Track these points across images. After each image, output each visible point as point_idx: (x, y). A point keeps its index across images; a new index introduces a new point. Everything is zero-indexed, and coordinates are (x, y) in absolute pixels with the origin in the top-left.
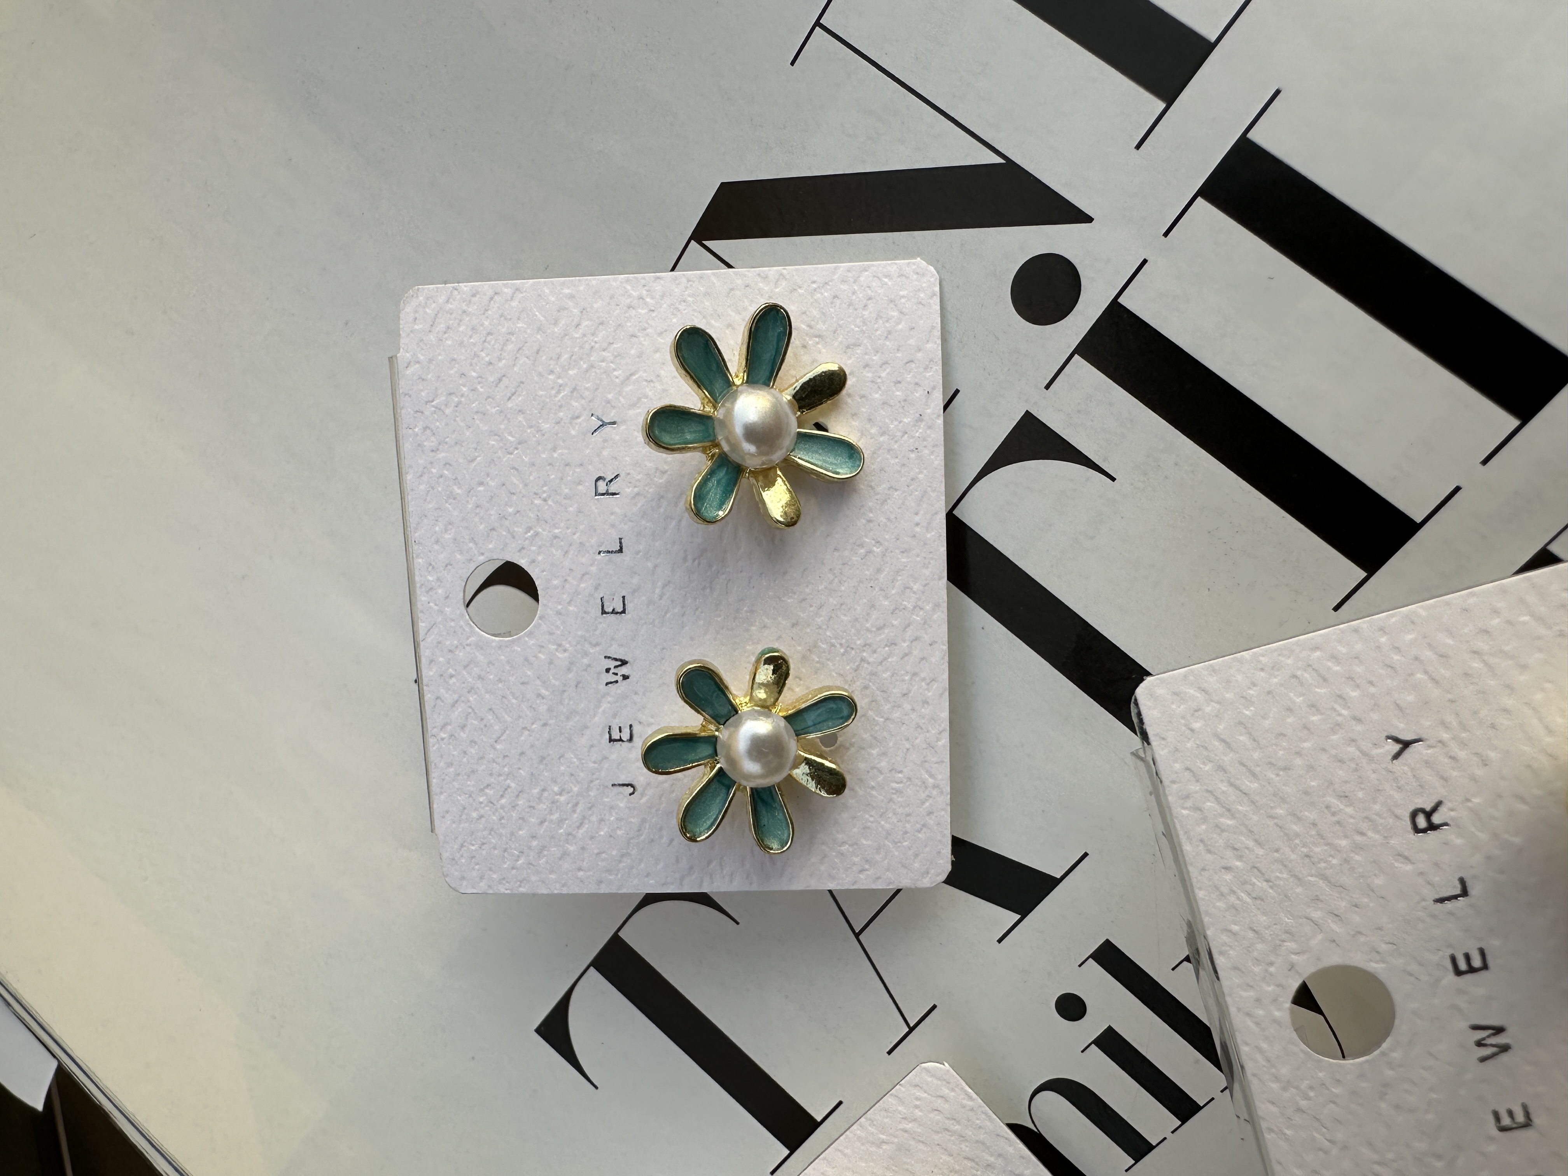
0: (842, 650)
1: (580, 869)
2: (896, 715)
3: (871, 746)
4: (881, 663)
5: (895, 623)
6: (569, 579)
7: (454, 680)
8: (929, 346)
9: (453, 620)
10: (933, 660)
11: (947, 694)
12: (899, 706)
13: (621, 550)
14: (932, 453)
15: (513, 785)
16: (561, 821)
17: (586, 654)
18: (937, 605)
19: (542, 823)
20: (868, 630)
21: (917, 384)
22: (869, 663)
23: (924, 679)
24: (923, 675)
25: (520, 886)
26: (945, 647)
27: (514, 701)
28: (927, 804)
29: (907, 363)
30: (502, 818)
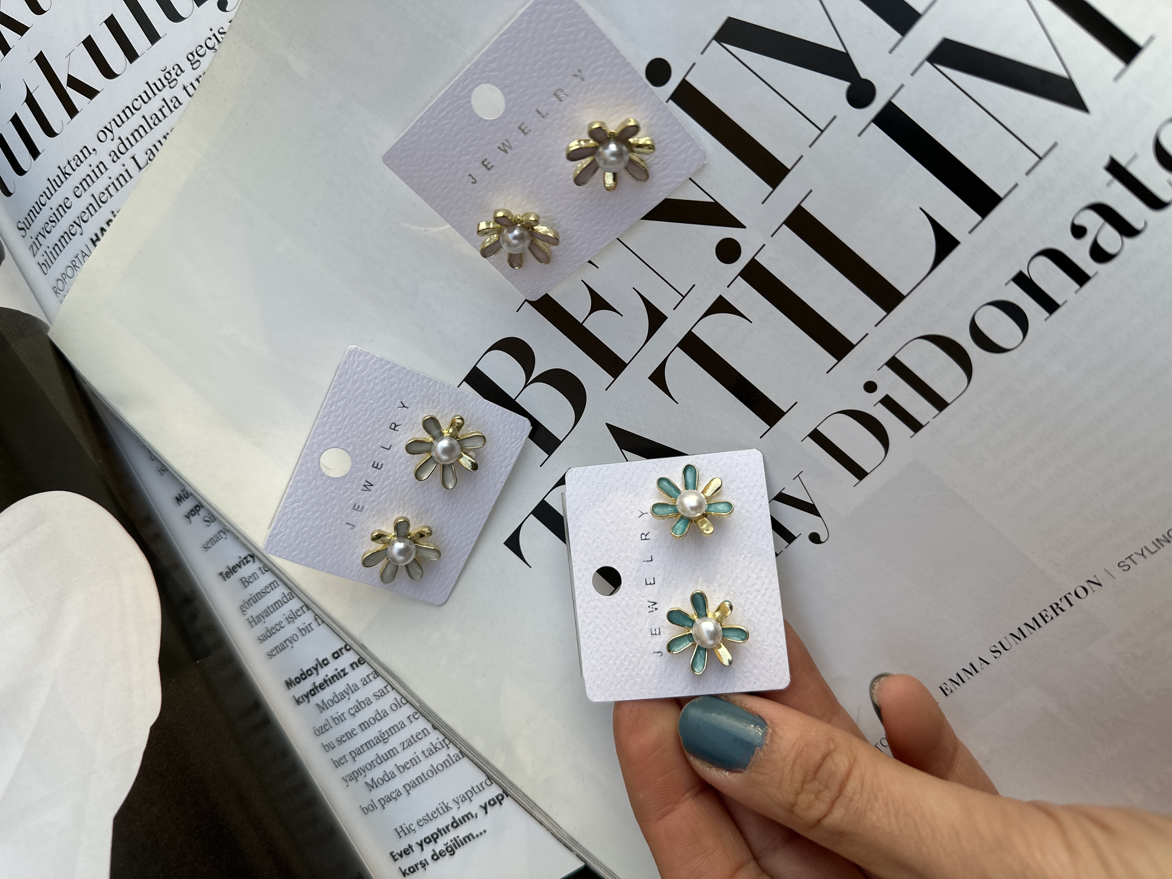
9: (588, 590)
11: (781, 609)
13: (652, 560)
15: (614, 655)
16: (633, 669)
17: (640, 601)
19: (626, 670)
21: (758, 494)
24: (771, 603)
28: (778, 654)
29: (753, 486)
30: (610, 669)
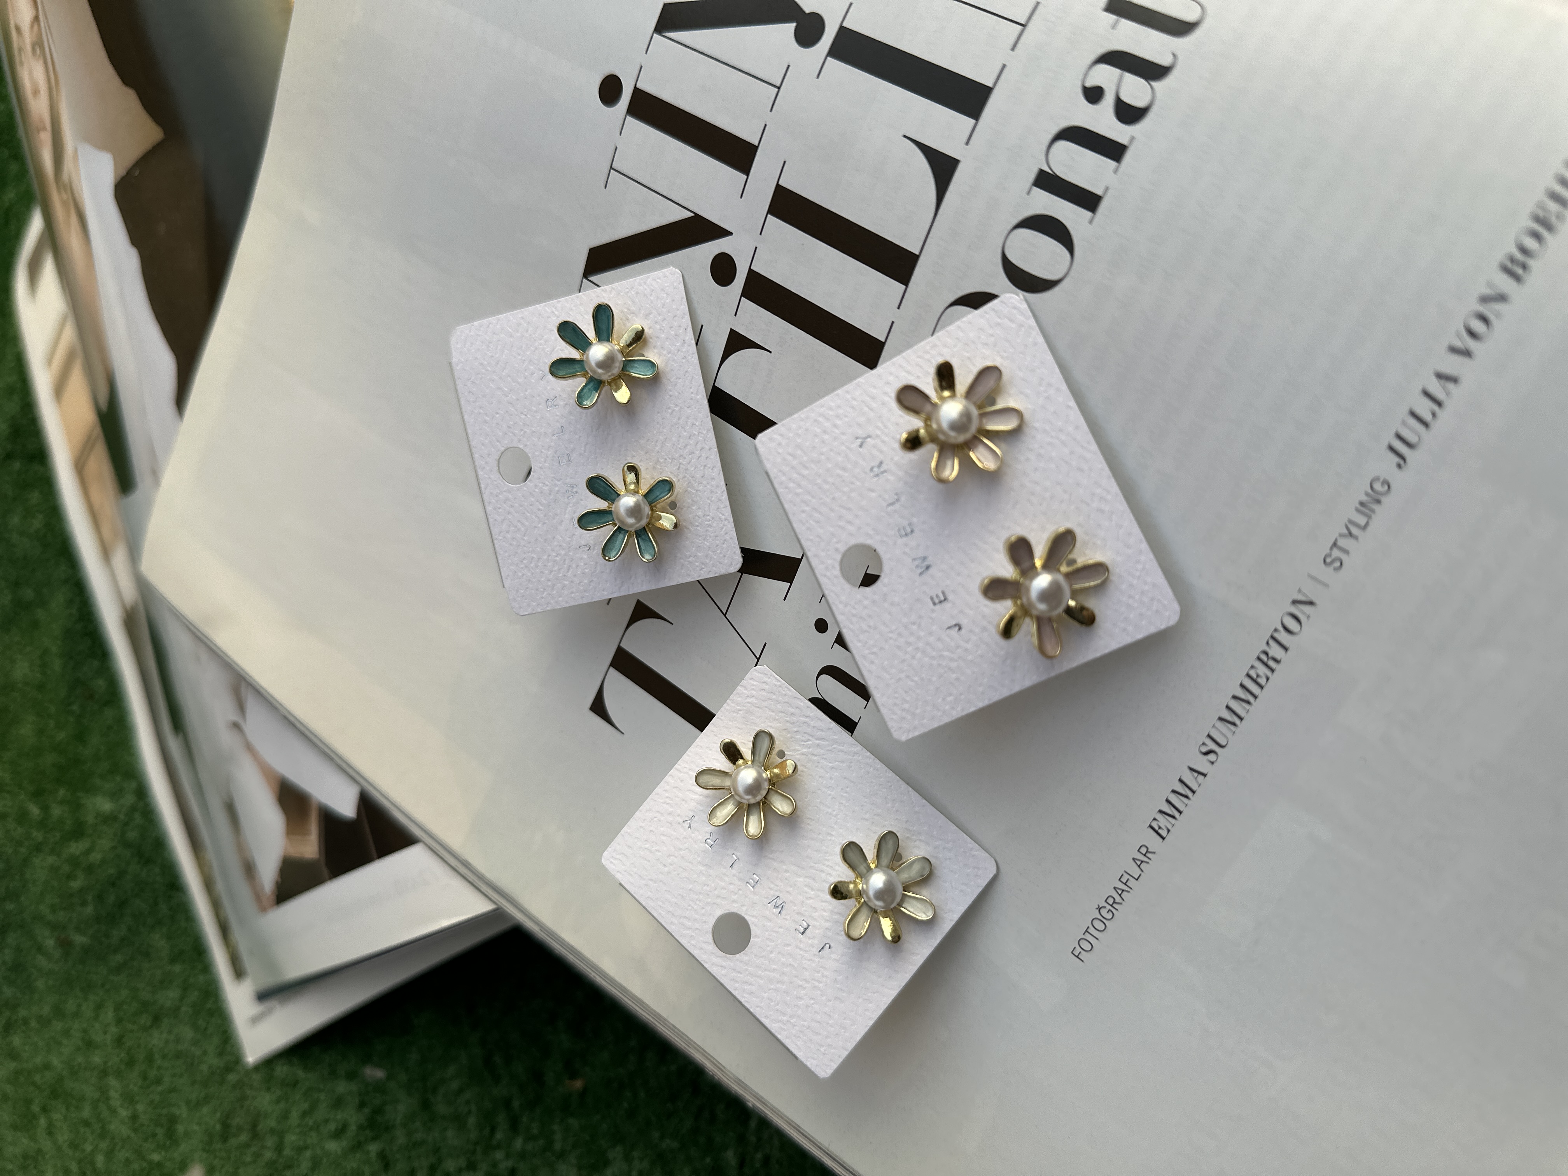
0: (670, 461)
1: (572, 593)
2: (700, 488)
3: (692, 505)
4: (689, 464)
5: (691, 442)
6: (543, 451)
7: (501, 510)
8: (682, 307)
9: (496, 481)
10: (712, 457)
11: (722, 472)
12: (701, 483)
13: (563, 432)
14: (692, 357)
15: (535, 556)
16: (559, 570)
17: (556, 485)
18: (709, 430)
19: (551, 572)
20: (680, 449)
21: (680, 326)
22: (683, 465)
23: (710, 468)
24: (709, 465)
25: (547, 606)
26: (716, 450)
27: (529, 515)
28: (724, 529)
29: (674, 317)
30: (533, 574)
